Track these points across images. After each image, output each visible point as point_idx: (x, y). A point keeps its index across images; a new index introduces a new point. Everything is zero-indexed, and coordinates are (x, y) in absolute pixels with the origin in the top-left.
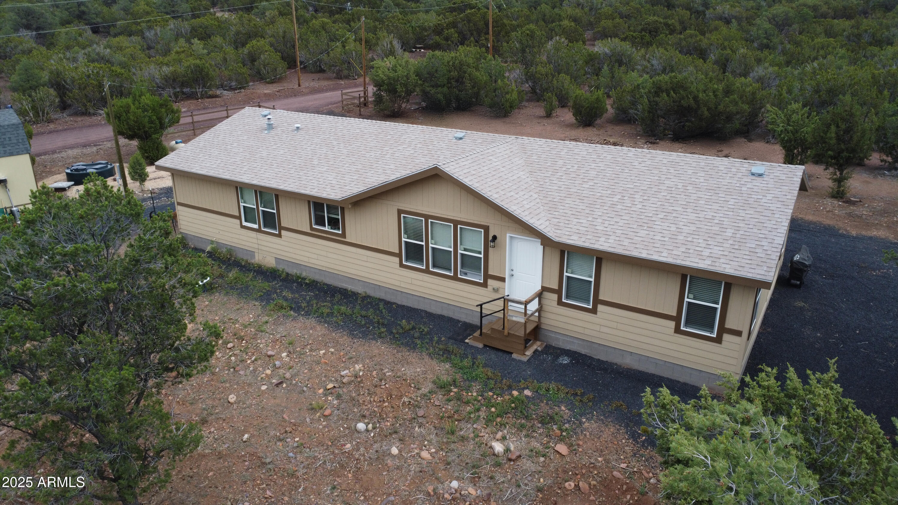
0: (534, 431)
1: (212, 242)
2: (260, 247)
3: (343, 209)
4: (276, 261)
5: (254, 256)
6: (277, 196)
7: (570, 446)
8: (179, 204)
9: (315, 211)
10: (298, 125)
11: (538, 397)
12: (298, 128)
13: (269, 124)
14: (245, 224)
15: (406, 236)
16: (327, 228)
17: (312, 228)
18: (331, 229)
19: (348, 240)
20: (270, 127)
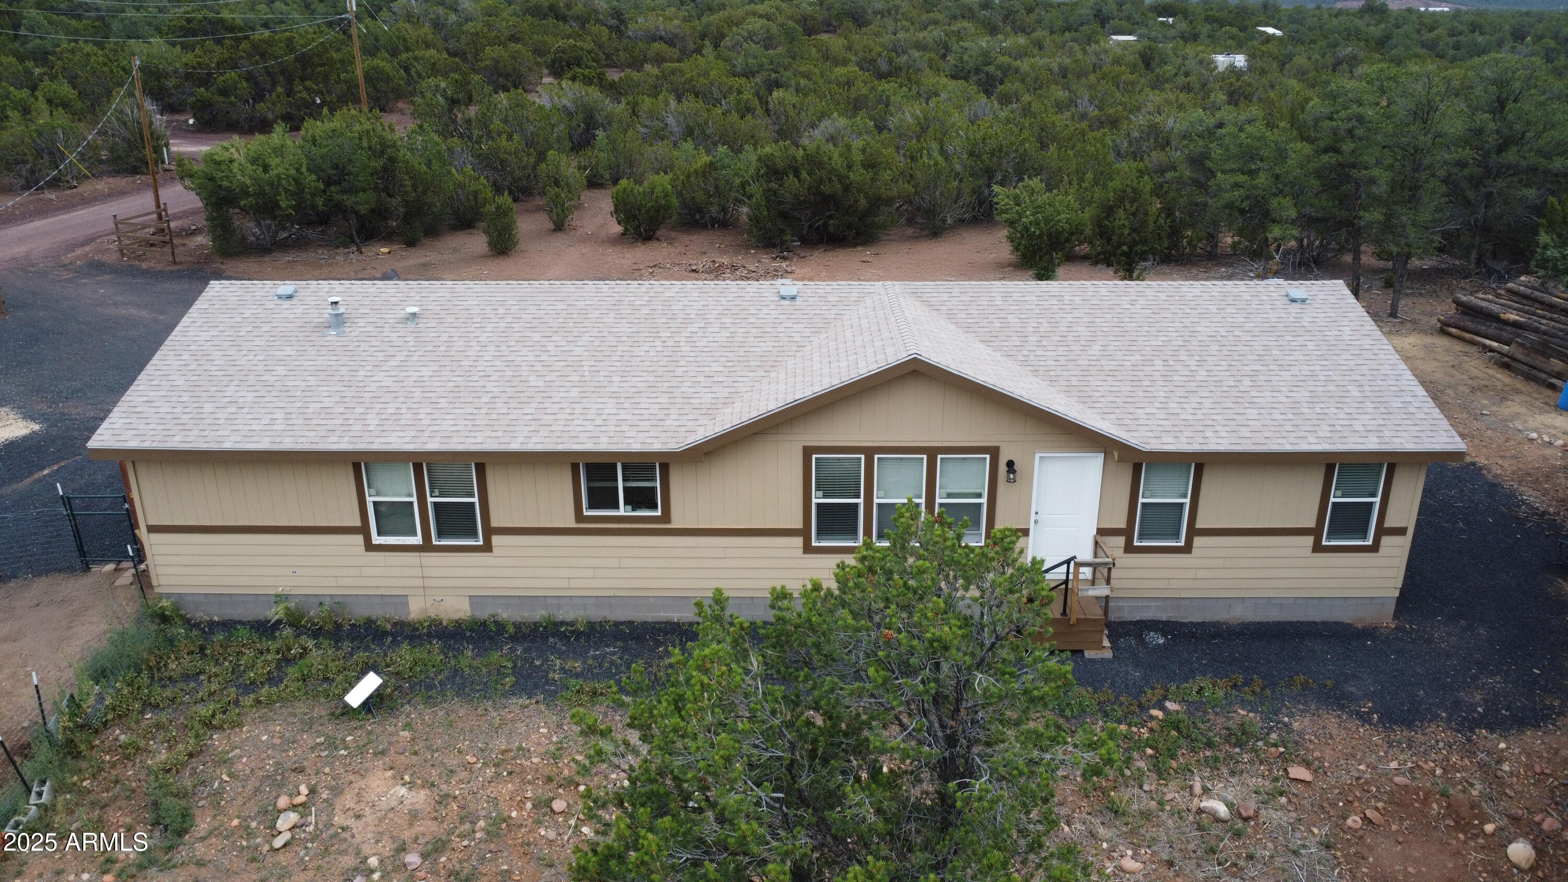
0: (1238, 762)
1: (280, 598)
2: (428, 582)
3: (665, 468)
4: (471, 604)
5: (406, 604)
6: (481, 469)
7: (1307, 764)
8: (152, 529)
9: (589, 480)
10: (415, 309)
11: (1196, 707)
12: (414, 315)
13: (337, 315)
14: (377, 540)
15: (820, 493)
16: (623, 510)
17: (579, 517)
18: (633, 510)
19: (675, 524)
20: (339, 321)
